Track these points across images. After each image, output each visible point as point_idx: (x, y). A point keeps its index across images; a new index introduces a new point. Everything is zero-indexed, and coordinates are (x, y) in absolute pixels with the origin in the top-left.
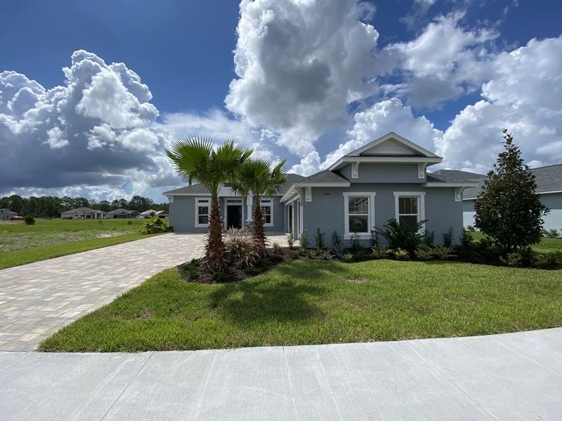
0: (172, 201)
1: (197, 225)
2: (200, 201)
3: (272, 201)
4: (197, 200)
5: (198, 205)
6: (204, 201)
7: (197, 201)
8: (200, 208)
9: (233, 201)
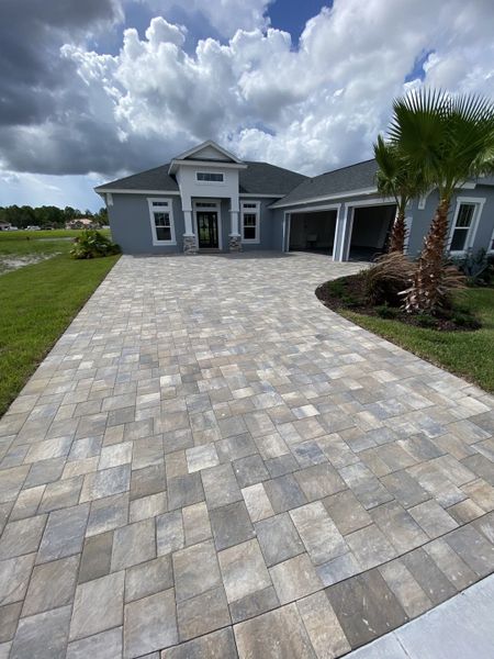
0: (111, 203)
1: (156, 242)
2: (155, 204)
3: (258, 206)
4: (150, 201)
5: (153, 209)
6: (160, 204)
7: (151, 205)
8: (156, 215)
9: (204, 205)
